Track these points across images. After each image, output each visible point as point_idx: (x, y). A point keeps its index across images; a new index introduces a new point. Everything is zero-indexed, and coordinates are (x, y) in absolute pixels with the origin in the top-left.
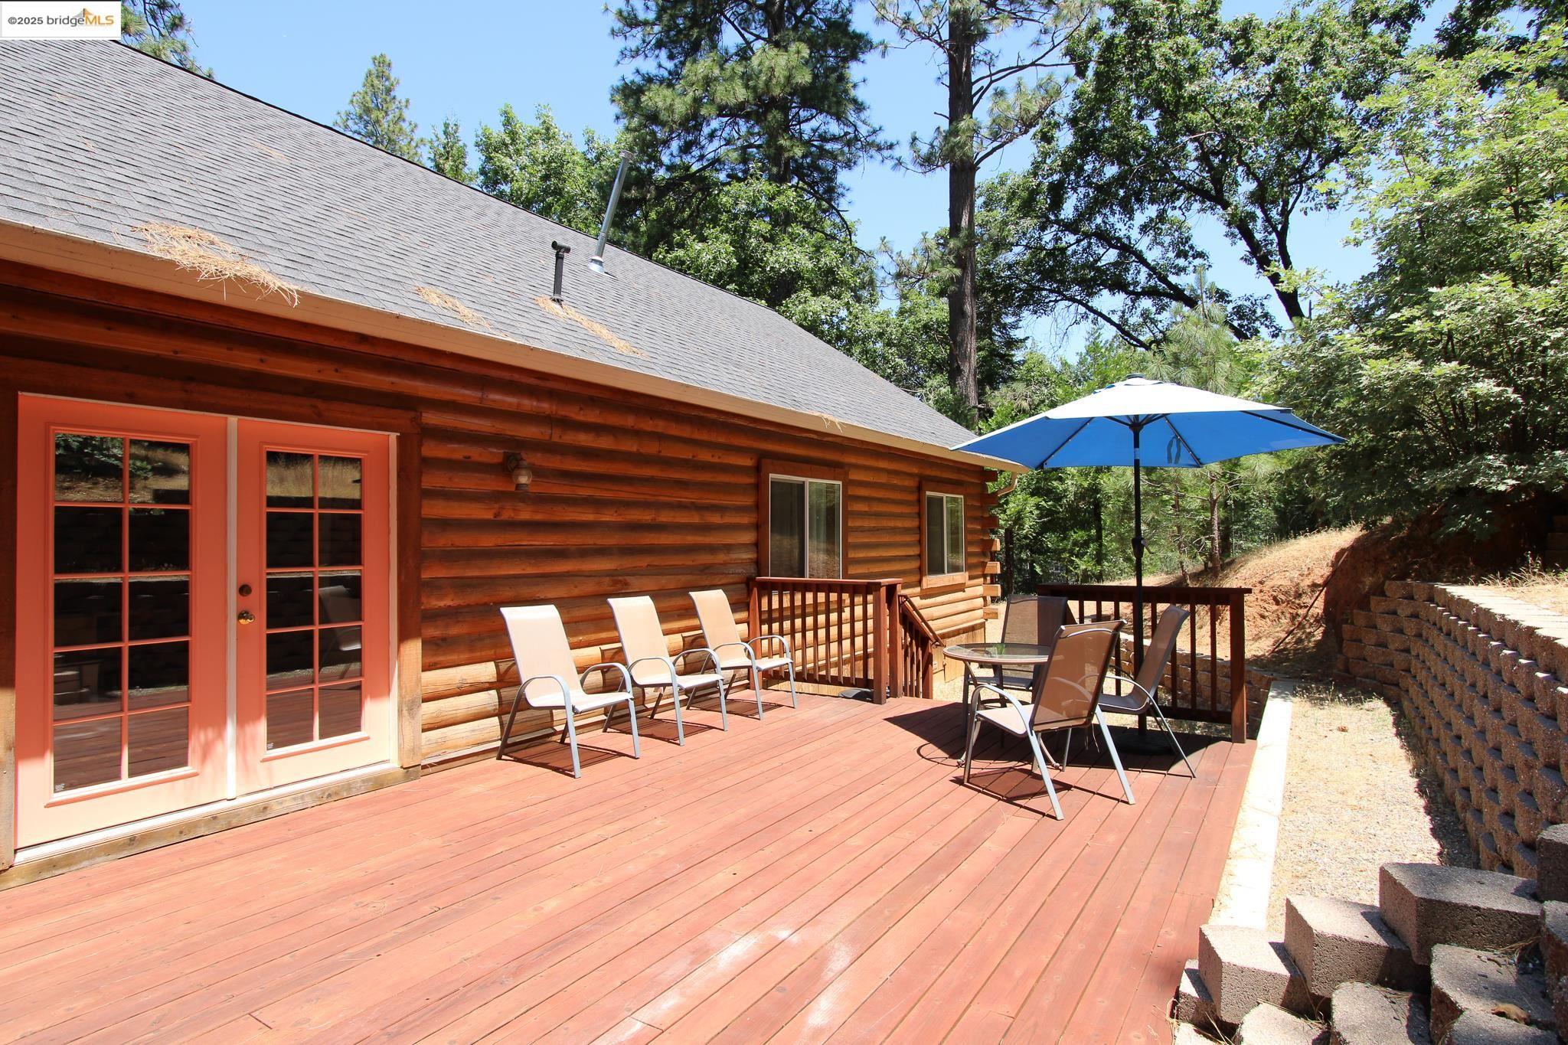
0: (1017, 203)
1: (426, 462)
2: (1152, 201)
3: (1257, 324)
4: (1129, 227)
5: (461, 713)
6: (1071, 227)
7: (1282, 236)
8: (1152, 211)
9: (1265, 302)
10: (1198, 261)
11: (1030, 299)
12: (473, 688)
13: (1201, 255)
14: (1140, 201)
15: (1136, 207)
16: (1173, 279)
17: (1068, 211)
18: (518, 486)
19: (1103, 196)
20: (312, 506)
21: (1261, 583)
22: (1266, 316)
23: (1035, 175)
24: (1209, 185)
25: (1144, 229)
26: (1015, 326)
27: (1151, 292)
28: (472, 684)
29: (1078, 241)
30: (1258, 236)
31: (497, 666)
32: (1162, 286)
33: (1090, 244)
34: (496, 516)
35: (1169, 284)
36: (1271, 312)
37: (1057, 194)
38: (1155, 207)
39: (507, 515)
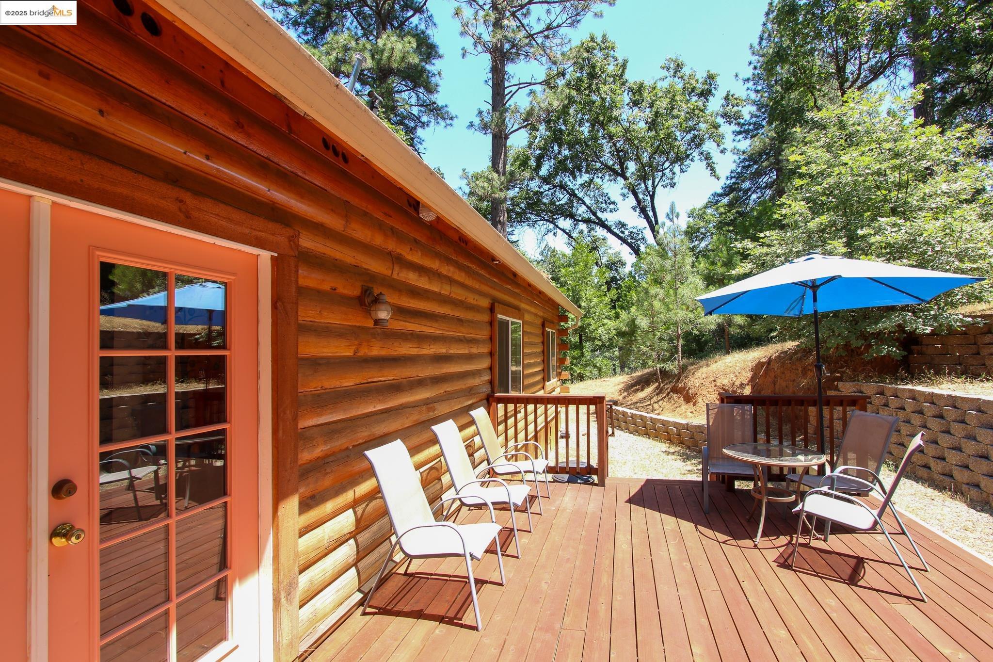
0: (518, 163)
1: (302, 291)
2: (587, 172)
3: (639, 242)
4: (576, 183)
5: (328, 575)
6: (546, 180)
7: (652, 197)
8: (586, 177)
9: (644, 231)
10: (612, 206)
11: (520, 218)
12: (338, 543)
13: (613, 203)
14: (580, 171)
15: (577, 174)
16: (599, 214)
17: (544, 171)
18: (377, 322)
19: (561, 167)
20: (165, 347)
21: (715, 381)
22: (643, 238)
23: (530, 148)
24: (617, 167)
25: (583, 186)
26: (511, 234)
27: (587, 221)
28: (337, 540)
29: (550, 189)
30: (641, 196)
31: (355, 513)
32: (593, 217)
33: (555, 191)
34: (355, 352)
35: (598, 218)
36: (646, 237)
37: (539, 160)
38: (588, 175)
39: (364, 352)
